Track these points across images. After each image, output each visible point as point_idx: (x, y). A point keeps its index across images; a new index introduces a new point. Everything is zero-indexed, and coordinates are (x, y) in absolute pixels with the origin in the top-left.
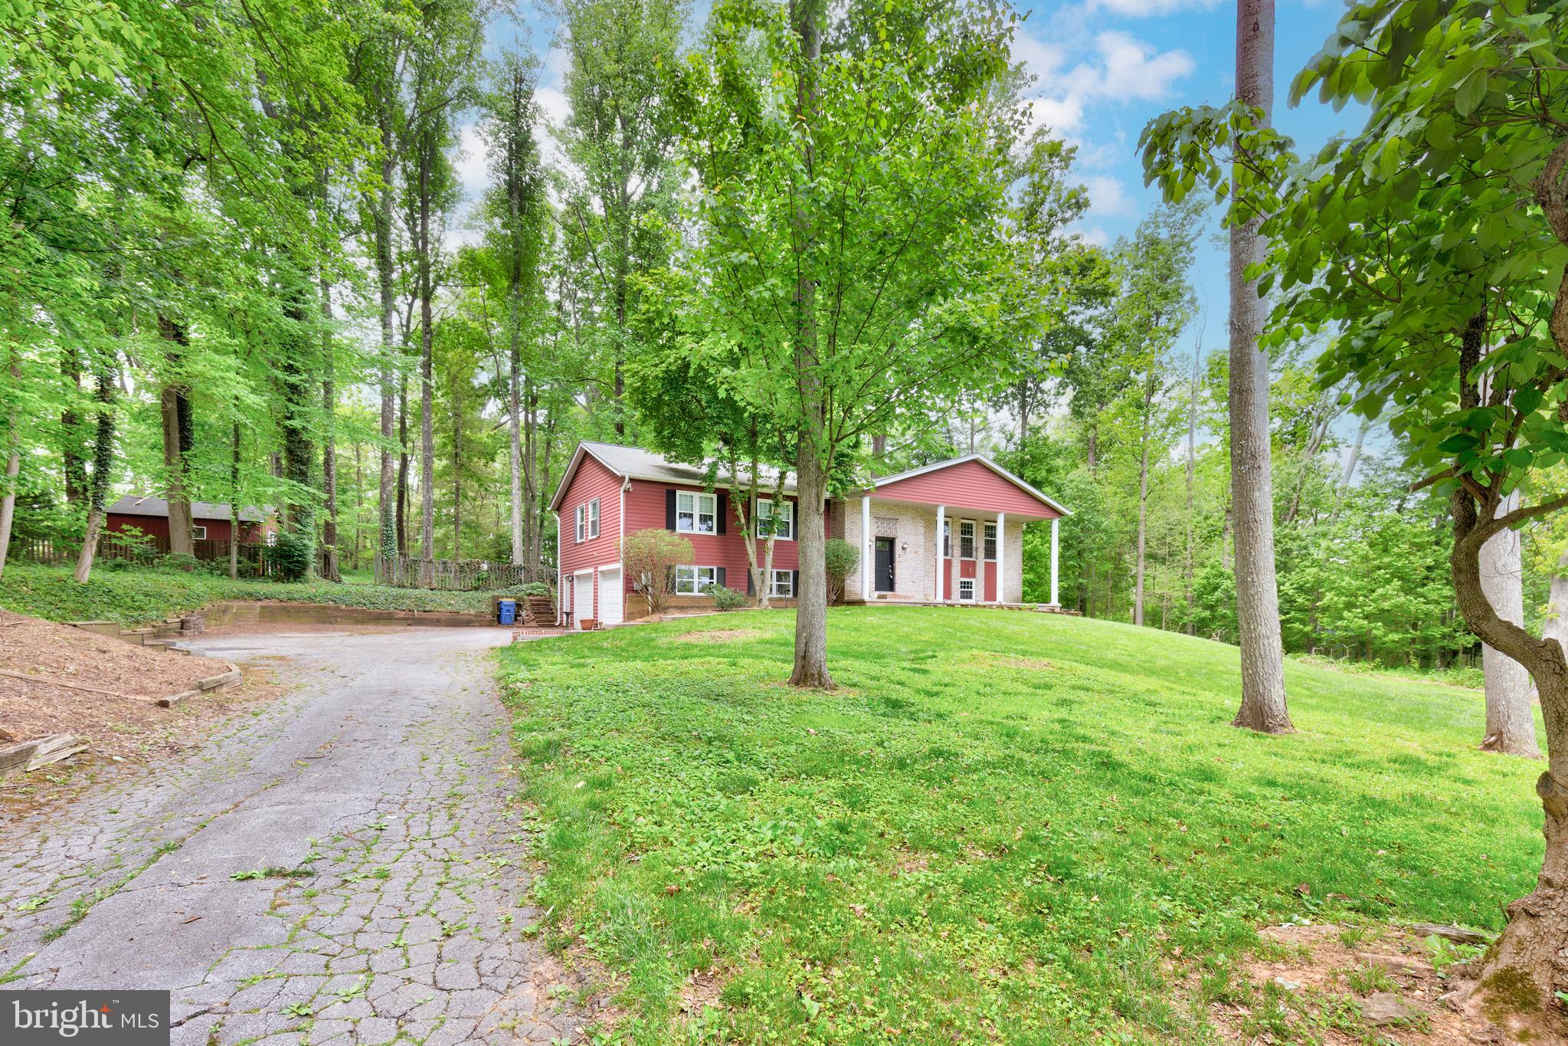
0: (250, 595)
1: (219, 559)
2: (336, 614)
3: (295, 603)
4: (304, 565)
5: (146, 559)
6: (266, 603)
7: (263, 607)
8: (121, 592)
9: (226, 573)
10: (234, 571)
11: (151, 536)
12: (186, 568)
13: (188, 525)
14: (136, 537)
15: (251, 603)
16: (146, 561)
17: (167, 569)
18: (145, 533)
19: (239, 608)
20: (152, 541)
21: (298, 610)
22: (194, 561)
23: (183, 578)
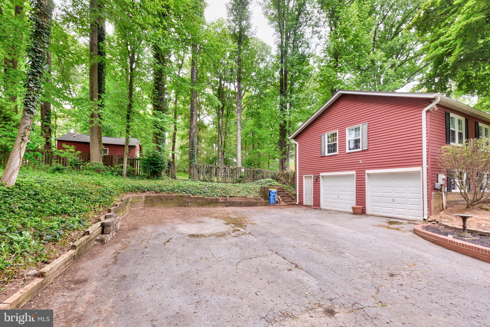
0: (138, 188)
1: (116, 166)
2: (188, 200)
3: (164, 194)
4: (162, 168)
5: (76, 165)
6: (147, 194)
7: (146, 197)
8: (47, 194)
9: (120, 174)
10: (125, 172)
11: (79, 152)
12: (98, 171)
13: (100, 146)
14: (72, 152)
15: (139, 194)
16: (76, 166)
17: (88, 172)
18: (76, 150)
19: (133, 198)
20: (80, 154)
21: (167, 198)
22: (103, 167)
23: (97, 178)
